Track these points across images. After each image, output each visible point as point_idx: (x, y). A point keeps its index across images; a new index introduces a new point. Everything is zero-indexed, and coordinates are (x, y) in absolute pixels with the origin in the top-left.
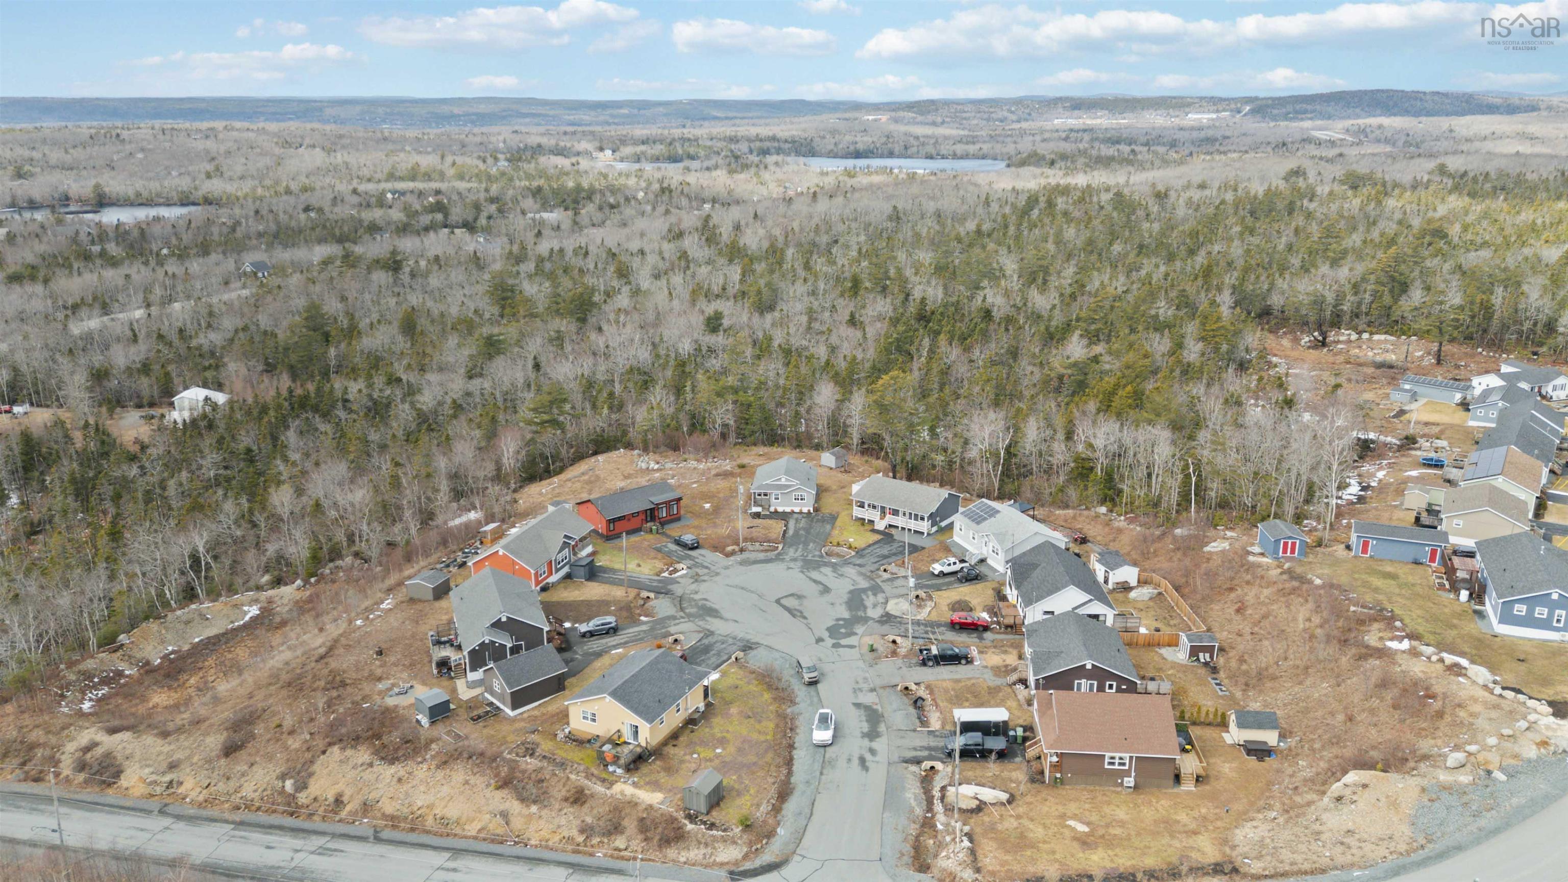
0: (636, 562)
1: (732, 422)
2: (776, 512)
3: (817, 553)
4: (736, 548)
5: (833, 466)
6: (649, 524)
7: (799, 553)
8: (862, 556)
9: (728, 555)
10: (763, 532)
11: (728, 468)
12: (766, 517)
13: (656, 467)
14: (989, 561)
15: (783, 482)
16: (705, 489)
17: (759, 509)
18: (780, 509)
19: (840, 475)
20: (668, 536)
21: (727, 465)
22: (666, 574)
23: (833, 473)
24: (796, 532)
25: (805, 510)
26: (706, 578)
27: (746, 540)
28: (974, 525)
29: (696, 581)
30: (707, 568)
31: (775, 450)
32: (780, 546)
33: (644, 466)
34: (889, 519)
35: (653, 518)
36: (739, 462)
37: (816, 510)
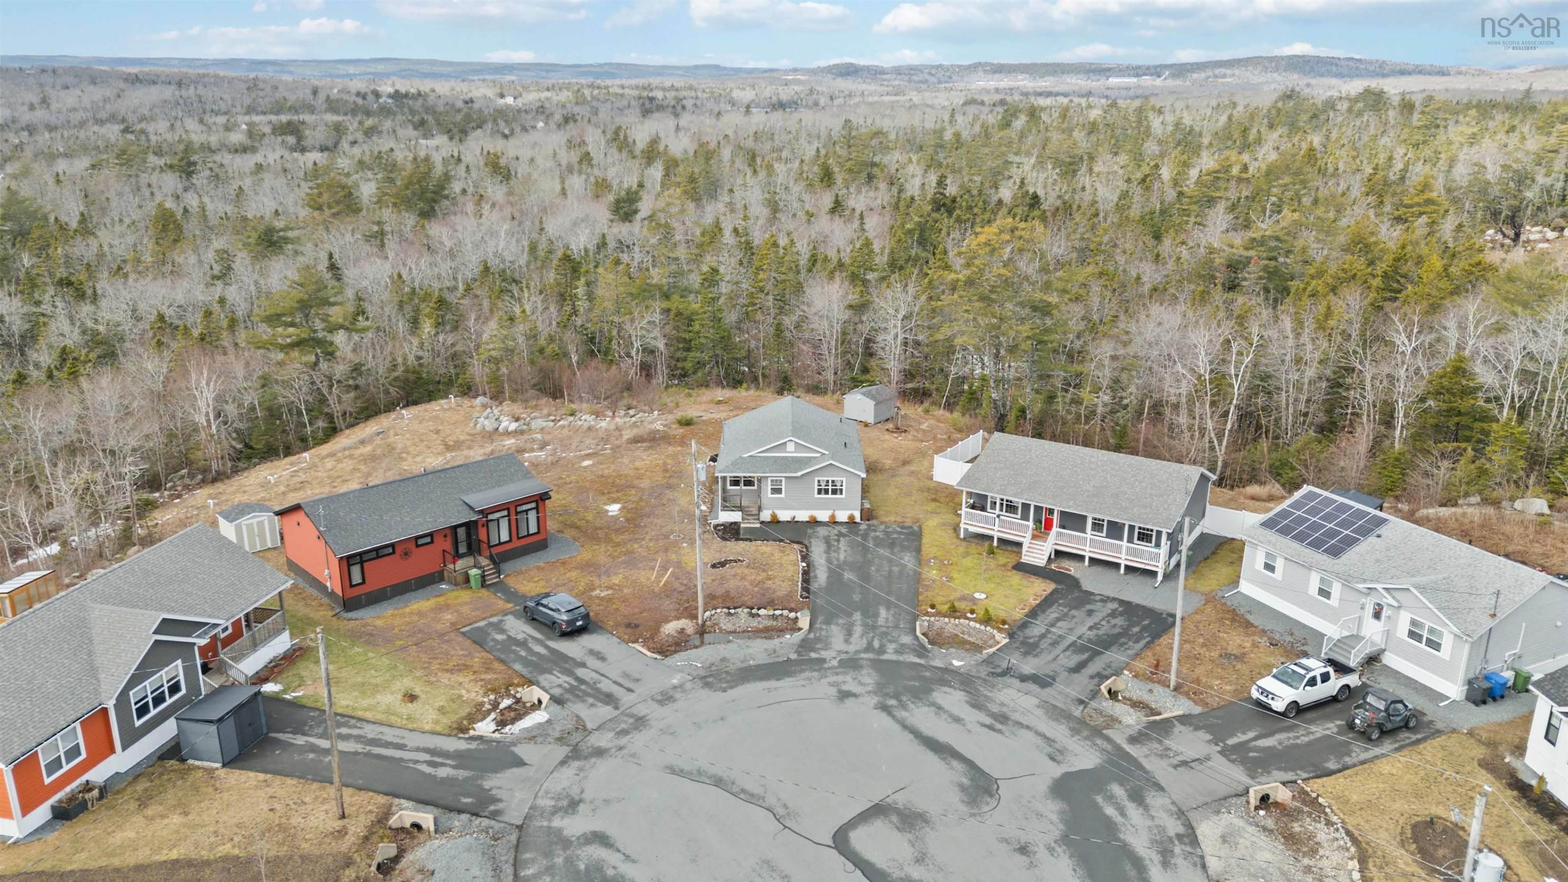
0: (407, 683)
1: (661, 345)
2: (775, 521)
3: (906, 639)
4: (687, 625)
5: (871, 420)
6: (460, 564)
7: (858, 642)
8: (1030, 649)
9: (666, 649)
10: (752, 575)
11: (658, 426)
12: (753, 536)
13: (513, 426)
14: (1391, 660)
15: (791, 451)
16: (608, 470)
17: (735, 516)
18: (784, 515)
19: (887, 436)
20: (512, 596)
21: (656, 422)
22: (485, 727)
23: (873, 433)
24: (835, 574)
25: (842, 516)
26: (603, 740)
27: (712, 600)
28: (1319, 558)
29: (576, 754)
30: (609, 699)
31: (743, 393)
32: (804, 621)
33: (489, 425)
34: (1058, 539)
35: (473, 548)
36: (679, 414)
37: (867, 515)
